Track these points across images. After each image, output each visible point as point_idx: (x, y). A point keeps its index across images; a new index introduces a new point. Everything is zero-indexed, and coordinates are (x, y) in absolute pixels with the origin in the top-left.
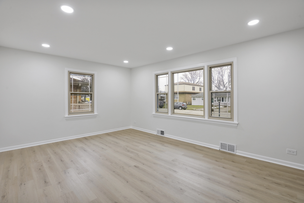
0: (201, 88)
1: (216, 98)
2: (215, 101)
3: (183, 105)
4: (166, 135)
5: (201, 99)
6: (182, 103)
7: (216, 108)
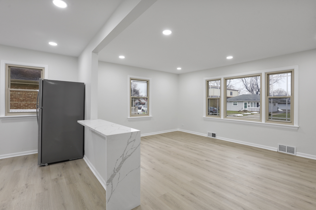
0: (232, 92)
1: (250, 103)
2: (249, 106)
3: (214, 110)
4: (217, 137)
5: (233, 104)
6: (213, 108)
7: (250, 113)
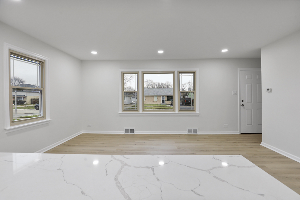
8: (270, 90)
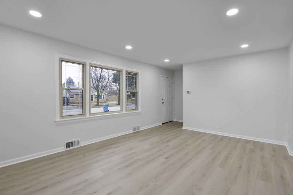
8: (189, 92)
